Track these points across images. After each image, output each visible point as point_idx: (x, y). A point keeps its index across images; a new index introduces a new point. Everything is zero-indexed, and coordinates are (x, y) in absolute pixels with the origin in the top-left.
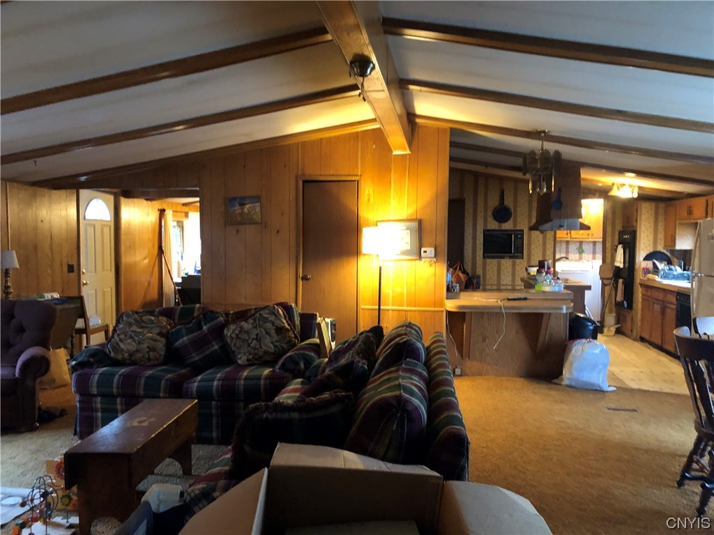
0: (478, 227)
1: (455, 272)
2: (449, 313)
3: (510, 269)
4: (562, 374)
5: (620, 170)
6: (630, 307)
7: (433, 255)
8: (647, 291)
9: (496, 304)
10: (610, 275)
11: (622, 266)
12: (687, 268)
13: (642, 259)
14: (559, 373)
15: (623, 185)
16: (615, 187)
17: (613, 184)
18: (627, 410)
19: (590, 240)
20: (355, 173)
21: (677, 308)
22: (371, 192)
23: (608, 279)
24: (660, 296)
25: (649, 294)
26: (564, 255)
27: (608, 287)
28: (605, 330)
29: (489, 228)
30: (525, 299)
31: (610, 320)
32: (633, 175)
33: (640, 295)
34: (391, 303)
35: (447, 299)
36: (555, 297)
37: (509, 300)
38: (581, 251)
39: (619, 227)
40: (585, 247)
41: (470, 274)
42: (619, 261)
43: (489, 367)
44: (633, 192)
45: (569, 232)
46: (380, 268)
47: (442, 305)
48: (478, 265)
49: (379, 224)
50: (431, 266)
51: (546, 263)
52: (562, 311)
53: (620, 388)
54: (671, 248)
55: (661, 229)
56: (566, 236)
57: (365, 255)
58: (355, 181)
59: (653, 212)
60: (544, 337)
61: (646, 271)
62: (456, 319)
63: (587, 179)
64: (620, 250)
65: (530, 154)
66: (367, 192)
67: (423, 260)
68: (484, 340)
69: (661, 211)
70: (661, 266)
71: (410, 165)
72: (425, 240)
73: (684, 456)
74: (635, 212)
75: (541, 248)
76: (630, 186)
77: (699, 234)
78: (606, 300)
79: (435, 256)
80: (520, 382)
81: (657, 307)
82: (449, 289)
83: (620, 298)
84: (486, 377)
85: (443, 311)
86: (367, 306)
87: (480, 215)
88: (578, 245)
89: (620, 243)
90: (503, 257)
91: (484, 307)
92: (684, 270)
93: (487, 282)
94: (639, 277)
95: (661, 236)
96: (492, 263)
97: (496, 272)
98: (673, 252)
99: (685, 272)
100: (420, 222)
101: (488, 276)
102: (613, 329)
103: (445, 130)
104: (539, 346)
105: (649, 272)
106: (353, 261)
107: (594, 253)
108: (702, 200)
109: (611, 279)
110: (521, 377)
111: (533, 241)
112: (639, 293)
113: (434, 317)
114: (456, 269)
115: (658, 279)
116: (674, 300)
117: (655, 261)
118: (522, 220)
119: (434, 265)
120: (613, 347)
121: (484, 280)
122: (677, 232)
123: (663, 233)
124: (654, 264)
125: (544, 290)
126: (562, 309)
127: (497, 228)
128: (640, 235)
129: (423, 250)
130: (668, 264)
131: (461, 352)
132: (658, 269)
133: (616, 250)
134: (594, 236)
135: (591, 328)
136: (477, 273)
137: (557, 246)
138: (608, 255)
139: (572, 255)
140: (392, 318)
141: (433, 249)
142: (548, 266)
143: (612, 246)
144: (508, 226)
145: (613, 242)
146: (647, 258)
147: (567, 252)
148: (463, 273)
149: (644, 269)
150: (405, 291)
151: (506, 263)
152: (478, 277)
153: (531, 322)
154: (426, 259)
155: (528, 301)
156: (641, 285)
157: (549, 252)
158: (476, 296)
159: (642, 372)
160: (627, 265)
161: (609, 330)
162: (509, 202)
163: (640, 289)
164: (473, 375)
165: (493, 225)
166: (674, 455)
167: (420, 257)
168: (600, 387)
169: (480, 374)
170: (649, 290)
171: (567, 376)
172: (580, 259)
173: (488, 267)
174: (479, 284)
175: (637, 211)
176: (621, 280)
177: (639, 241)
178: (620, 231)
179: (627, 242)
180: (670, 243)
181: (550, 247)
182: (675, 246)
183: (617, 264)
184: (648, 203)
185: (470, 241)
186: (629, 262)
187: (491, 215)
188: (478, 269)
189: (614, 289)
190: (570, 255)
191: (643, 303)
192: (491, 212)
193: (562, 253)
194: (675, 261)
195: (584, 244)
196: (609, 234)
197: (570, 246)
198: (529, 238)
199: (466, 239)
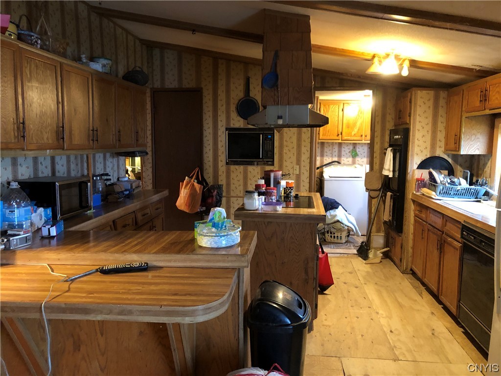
0: (220, 124)
1: (190, 181)
6: (400, 229)
8: (420, 211)
10: (378, 185)
11: (391, 175)
12: (474, 180)
13: (416, 166)
16: (376, 60)
17: (374, 57)
19: (363, 142)
24: (438, 221)
25: (423, 215)
26: (336, 159)
27: (376, 200)
28: (371, 255)
29: (232, 126)
31: (378, 240)
33: (412, 214)
38: (354, 155)
39: (390, 125)
41: (210, 185)
42: (388, 170)
44: (402, 68)
48: (220, 173)
54: (453, 153)
55: (441, 126)
56: (337, 138)
61: (421, 184)
64: (389, 155)
69: (442, 102)
70: (440, 177)
75: (295, 151)
83: (388, 216)
87: (222, 109)
88: (351, 147)
89: (390, 146)
90: (251, 164)
92: (471, 184)
93: (232, 194)
94: (412, 191)
95: (441, 136)
96: (237, 171)
97: (242, 181)
98: (457, 157)
99: (473, 187)
101: (232, 187)
102: (380, 254)
105: (424, 186)
109: (380, 190)
112: (411, 211)
114: (191, 178)
115: (433, 194)
116: (458, 236)
117: (431, 170)
121: (228, 191)
122: (463, 130)
123: (444, 131)
124: (431, 174)
127: (242, 126)
128: (414, 136)
130: (449, 175)
132: (435, 181)
133: (385, 154)
134: (367, 138)
136: (220, 183)
138: (377, 161)
139: (345, 159)
142: (274, 178)
143: (381, 149)
145: (382, 142)
146: (422, 166)
147: (340, 156)
148: (199, 182)
149: (418, 180)
152: (220, 187)
156: (414, 201)
160: (397, 174)
161: (375, 255)
162: (255, 93)
163: (412, 207)
165: (238, 123)
170: (424, 211)
172: (354, 163)
173: (233, 175)
174: (221, 197)
175: (410, 102)
176: (389, 194)
177: (413, 143)
178: (391, 131)
179: (399, 143)
180: (452, 146)
181: (305, 151)
182: (458, 148)
183: (385, 173)
184: (424, 92)
185: (211, 142)
186: (399, 170)
187: (234, 110)
188: (220, 178)
189: (381, 203)
190: (342, 159)
191: (415, 226)
192: (235, 106)
193: (332, 156)
194: (458, 169)
195: (358, 146)
196: (378, 133)
197: (343, 149)
198: (281, 139)
199: (205, 139)
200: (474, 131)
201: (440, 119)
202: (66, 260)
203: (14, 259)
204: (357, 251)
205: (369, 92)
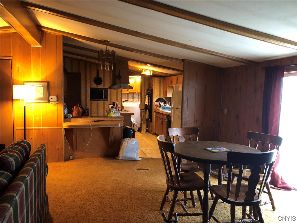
0: (87, 86)
1: (77, 107)
2: (65, 130)
3: (102, 106)
4: (119, 154)
5: (145, 63)
6: (151, 121)
7: (56, 100)
9: (88, 124)
10: (144, 108)
11: (148, 104)
13: (155, 101)
14: (118, 154)
15: (147, 70)
16: (144, 70)
17: (143, 69)
18: (145, 170)
19: (137, 93)
20: (9, 55)
21: (167, 121)
22: (19, 66)
23: (142, 109)
24: (161, 116)
26: (127, 99)
27: (143, 113)
28: (142, 131)
29: (92, 87)
30: (103, 121)
31: (144, 126)
32: (150, 65)
33: (155, 116)
34: (33, 125)
35: (64, 122)
36: (116, 119)
37: (95, 121)
38: (133, 98)
39: (147, 88)
40: (135, 96)
41: (84, 109)
42: (147, 103)
43: (87, 154)
44: (150, 73)
45: (128, 89)
46: (25, 107)
47: (62, 125)
48: (88, 104)
49: (25, 83)
50: (55, 105)
51: (116, 103)
52: (118, 126)
53: (144, 158)
55: (162, 89)
56: (127, 91)
57: (17, 100)
58: (10, 59)
59: (159, 81)
60: (111, 138)
61: (157, 106)
62: (69, 132)
63: (132, 67)
64: (147, 98)
65: (100, 51)
66: (17, 66)
67: (51, 102)
68: (84, 141)
69: (162, 82)
70: (162, 104)
71: (42, 54)
72: (51, 92)
73: (163, 192)
74: (152, 82)
75: (115, 96)
76: (149, 70)
77: (173, 91)
78: (142, 118)
79: (57, 101)
80: (101, 159)
81: (160, 121)
82: (65, 117)
83: (147, 117)
84: (85, 159)
85: (62, 128)
86: (19, 127)
87: (88, 81)
88: (132, 95)
89: (147, 95)
90: (99, 101)
91: (82, 126)
92: (170, 106)
93: (92, 112)
94: (154, 108)
95: (162, 92)
96: (94, 103)
97: (96, 107)
98: (166, 98)
100: (48, 83)
101: (93, 109)
102: (145, 130)
103: (60, 36)
104: (109, 141)
106: (10, 103)
107: (138, 99)
108: (175, 77)
109: (144, 109)
110: (102, 157)
111: (112, 93)
113: (58, 132)
114: (77, 106)
115: (160, 109)
116: (166, 118)
118: (107, 84)
119: (56, 105)
120: (144, 138)
121: (91, 111)
122: (167, 90)
123: (162, 90)
124: (159, 103)
125: (112, 116)
126: (118, 125)
127: (96, 87)
128: (154, 91)
129: (50, 97)
130: (164, 103)
131: (72, 147)
132: (160, 105)
133: (146, 97)
134: (138, 92)
135: (132, 132)
136: (88, 108)
137: (123, 96)
138: (143, 100)
139: (130, 99)
140: (35, 133)
141: (56, 97)
142: (116, 104)
143: (144, 96)
144: (101, 86)
145: (144, 94)
146: (157, 101)
147: (128, 98)
148: (80, 108)
149: (156, 105)
150: (42, 119)
151: (101, 103)
152: (88, 110)
153: (106, 131)
154: (52, 102)
155: (104, 121)
156: (155, 112)
157: (119, 98)
158: (79, 120)
159: (153, 149)
160: (150, 104)
161: (143, 131)
162: (101, 75)
163: (154, 114)
164: (79, 158)
165: (94, 86)
166: (160, 191)
167: (49, 101)
168: (135, 159)
169: (82, 158)
170: (158, 114)
171: (121, 155)
172: (133, 101)
173: (92, 105)
174: (89, 113)
175: (153, 81)
176: (147, 110)
177: (154, 94)
178: (147, 90)
179: (150, 94)
180: (165, 95)
181: (119, 96)
182: (167, 96)
183: (146, 103)
184: (157, 78)
185: (84, 93)
186: (150, 102)
187: (93, 81)
188: (88, 106)
189: (145, 114)
190: (129, 99)
191: (155, 119)
192: (93, 80)
193: (125, 99)
194: (167, 102)
195: (134, 95)
196: (143, 90)
197: (129, 96)
198: (111, 92)
199: (82, 92)
200: (170, 91)
201: (162, 87)
202: (84, 120)
203: (71, 120)
204: (138, 130)
205: (140, 77)
